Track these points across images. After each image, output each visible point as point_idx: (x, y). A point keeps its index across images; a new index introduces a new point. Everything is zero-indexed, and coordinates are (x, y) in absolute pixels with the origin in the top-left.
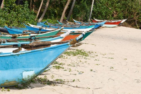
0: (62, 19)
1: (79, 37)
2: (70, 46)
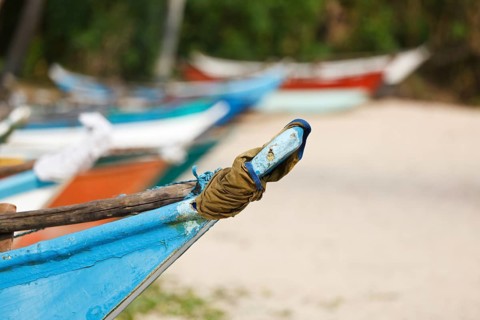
1: (274, 152)
2: (195, 229)
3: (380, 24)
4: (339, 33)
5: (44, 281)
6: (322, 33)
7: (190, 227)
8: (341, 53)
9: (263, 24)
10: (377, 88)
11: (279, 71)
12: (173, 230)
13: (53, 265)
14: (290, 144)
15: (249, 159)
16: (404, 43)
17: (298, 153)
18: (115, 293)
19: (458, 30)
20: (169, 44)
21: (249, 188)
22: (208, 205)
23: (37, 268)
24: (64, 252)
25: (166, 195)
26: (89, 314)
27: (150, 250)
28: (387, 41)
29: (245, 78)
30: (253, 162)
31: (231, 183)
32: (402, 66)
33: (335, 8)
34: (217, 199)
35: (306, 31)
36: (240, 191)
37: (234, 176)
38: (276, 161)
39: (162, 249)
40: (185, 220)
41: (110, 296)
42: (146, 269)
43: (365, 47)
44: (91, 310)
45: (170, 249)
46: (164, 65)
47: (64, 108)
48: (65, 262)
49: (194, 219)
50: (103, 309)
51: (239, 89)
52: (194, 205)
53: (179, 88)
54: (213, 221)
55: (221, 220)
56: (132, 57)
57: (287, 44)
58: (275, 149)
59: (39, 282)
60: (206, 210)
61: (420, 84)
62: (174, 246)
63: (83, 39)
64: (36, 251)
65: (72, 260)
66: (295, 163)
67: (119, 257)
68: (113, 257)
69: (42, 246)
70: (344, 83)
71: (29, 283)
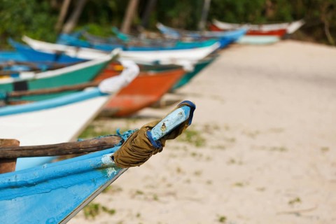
0: (127, 23)
1: (166, 125)
2: (113, 173)
3: (286, 10)
4: (270, 13)
5: (21, 199)
6: (264, 13)
7: (111, 171)
8: (270, 21)
9: (241, 9)
10: (284, 36)
11: (246, 28)
12: (99, 173)
13: (25, 189)
14: (178, 120)
15: (151, 128)
16: (295, 18)
17: (189, 121)
18: (63, 211)
19: (316, 13)
20: (205, 16)
21: (149, 149)
22: (122, 158)
23: (16, 191)
24: (31, 182)
25: (105, 143)
26: (47, 222)
27: (85, 185)
28: (289, 17)
29: (233, 30)
30: (152, 131)
31: (137, 145)
32: (293, 27)
33: (269, 3)
34: (128, 155)
35: (258, 12)
36: (142, 150)
37: (138, 140)
38: (168, 131)
39: (93, 185)
40: (107, 167)
41: (60, 212)
42: (83, 196)
43: (280, 19)
44: (48, 220)
45: (98, 185)
46: (202, 24)
47: (160, 41)
48: (32, 188)
49: (113, 166)
50: (56, 220)
51: (229, 35)
52: (113, 157)
53: (207, 34)
54: (125, 169)
55: (131, 168)
56: (190, 21)
57: (250, 17)
58: (166, 123)
59: (17, 199)
60: (120, 162)
61: (301, 34)
62: (100, 183)
63: (171, 13)
64: (14, 181)
65: (37, 187)
66: (186, 127)
67: (66, 187)
68: (62, 187)
69: (18, 177)
70: (271, 33)
71: (11, 199)
